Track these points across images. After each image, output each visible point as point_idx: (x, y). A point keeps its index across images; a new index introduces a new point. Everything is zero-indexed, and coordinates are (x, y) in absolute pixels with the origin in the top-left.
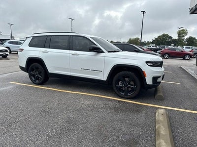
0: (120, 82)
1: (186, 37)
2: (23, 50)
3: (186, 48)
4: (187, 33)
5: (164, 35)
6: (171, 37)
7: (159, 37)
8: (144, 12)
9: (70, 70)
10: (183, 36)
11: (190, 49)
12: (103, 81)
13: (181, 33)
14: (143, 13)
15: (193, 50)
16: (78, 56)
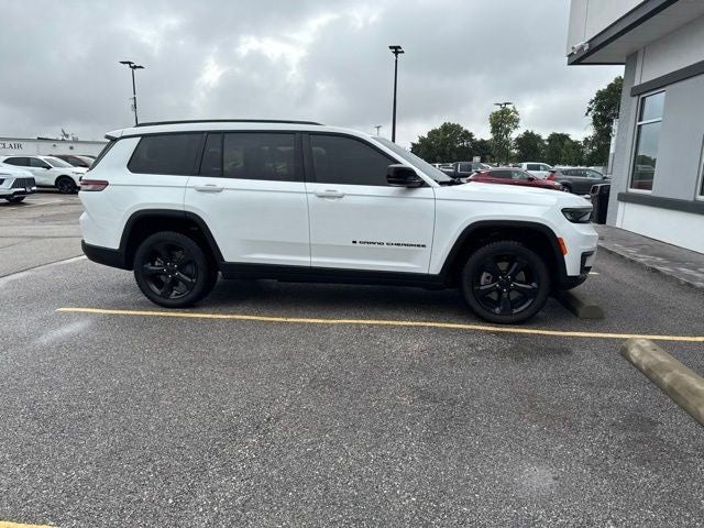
0: (485, 275)
1: (515, 134)
2: (105, 184)
3: (530, 168)
4: (517, 121)
5: (447, 128)
6: (468, 135)
7: (433, 133)
8: (397, 50)
9: (310, 249)
10: (508, 131)
11: (547, 173)
12: (428, 276)
13: (502, 120)
14: (396, 53)
15: (555, 176)
16: (341, 200)
